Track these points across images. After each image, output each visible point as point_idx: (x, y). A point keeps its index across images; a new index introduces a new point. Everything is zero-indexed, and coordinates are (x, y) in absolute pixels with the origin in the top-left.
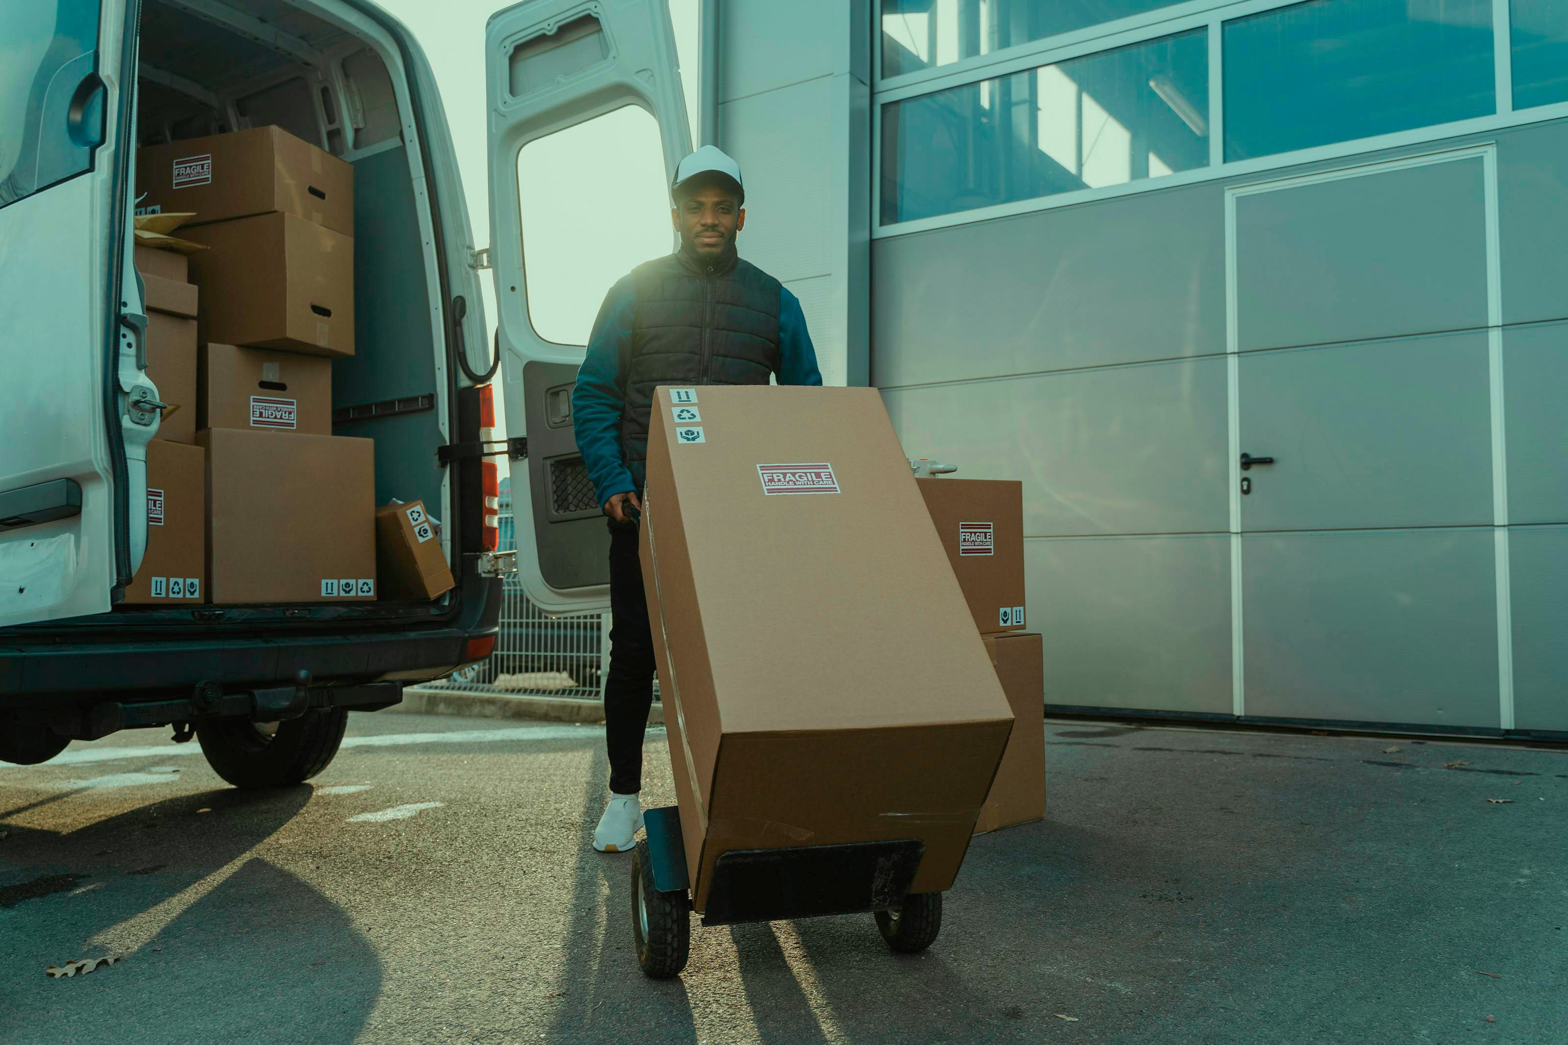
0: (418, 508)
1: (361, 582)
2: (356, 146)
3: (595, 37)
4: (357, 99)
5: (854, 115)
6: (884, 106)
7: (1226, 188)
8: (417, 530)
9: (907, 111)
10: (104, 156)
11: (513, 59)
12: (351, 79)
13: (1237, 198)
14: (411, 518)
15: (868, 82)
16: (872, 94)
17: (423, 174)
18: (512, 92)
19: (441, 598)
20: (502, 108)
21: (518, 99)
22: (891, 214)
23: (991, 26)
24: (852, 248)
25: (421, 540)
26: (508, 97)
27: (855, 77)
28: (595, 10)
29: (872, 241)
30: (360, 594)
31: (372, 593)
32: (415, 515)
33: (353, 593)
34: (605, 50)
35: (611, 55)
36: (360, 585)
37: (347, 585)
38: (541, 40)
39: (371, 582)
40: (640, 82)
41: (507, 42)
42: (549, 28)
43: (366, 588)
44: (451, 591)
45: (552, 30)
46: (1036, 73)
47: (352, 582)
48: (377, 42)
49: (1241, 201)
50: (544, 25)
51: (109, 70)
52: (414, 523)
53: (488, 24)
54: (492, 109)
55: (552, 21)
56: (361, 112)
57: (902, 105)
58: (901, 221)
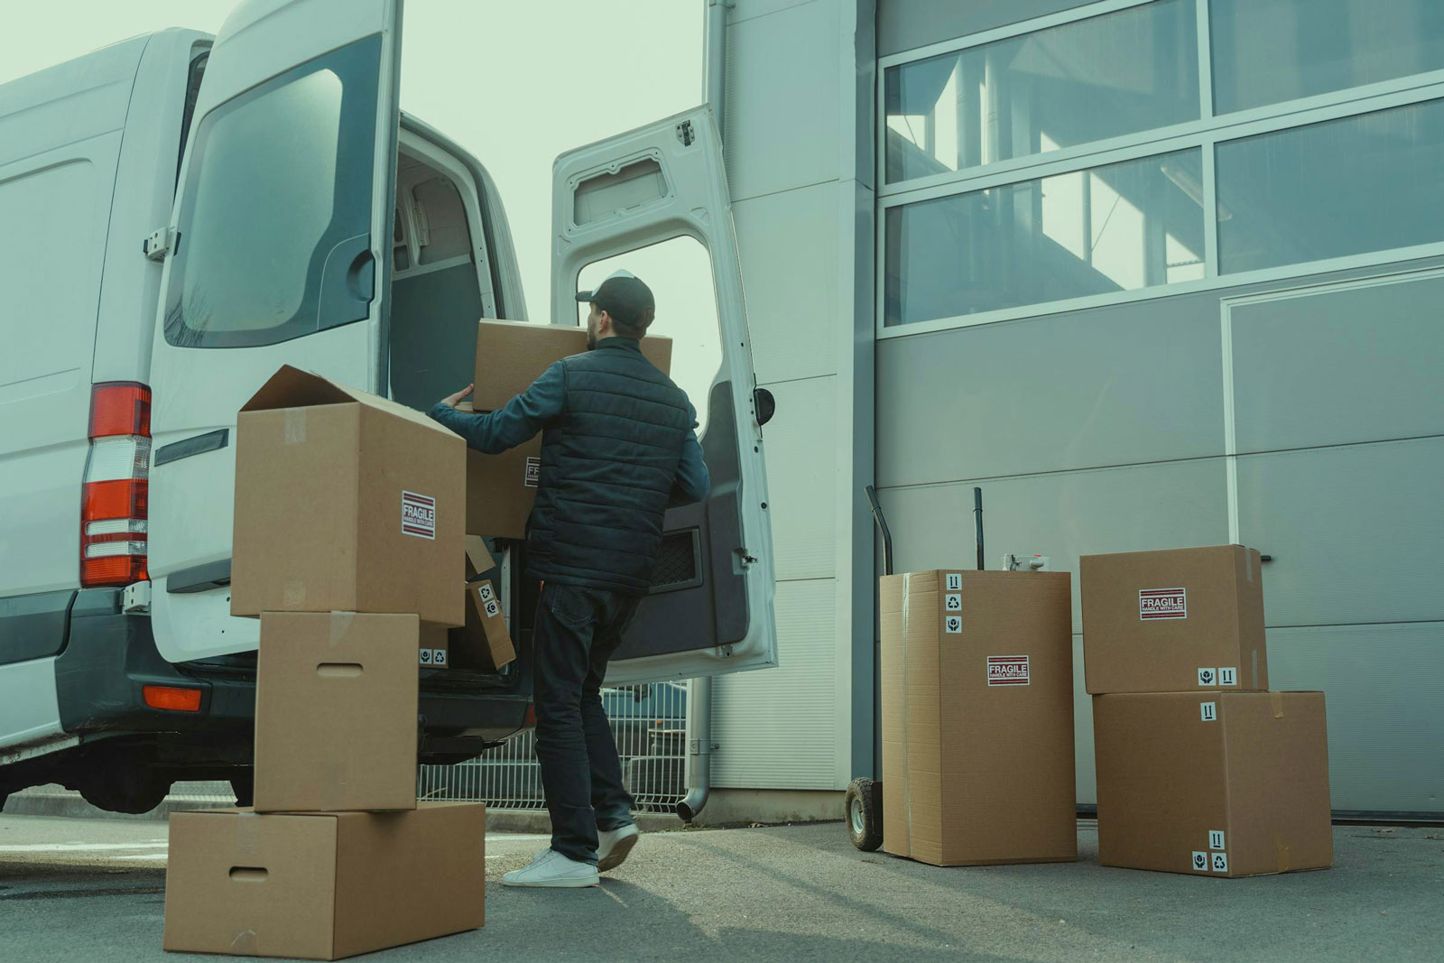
0: (488, 586)
1: (436, 652)
2: (421, 261)
3: (654, 176)
4: (423, 220)
5: (860, 217)
6: (888, 210)
7: (1221, 299)
8: (486, 606)
9: (910, 214)
10: (375, 308)
11: (577, 193)
12: (419, 203)
13: (1232, 308)
14: (482, 595)
15: (873, 188)
16: (876, 198)
17: (492, 290)
18: (576, 221)
19: (504, 668)
20: (567, 235)
21: (581, 228)
22: (894, 313)
23: (991, 113)
24: (858, 347)
25: (490, 615)
26: (572, 225)
27: (860, 183)
28: (656, 156)
29: (876, 341)
30: (435, 662)
31: (444, 663)
32: (485, 593)
33: (429, 662)
34: (663, 191)
35: (669, 194)
36: (435, 655)
37: (425, 654)
38: (604, 180)
39: (444, 652)
40: (694, 218)
41: (573, 179)
42: (613, 169)
43: (439, 658)
44: (510, 664)
45: (615, 170)
46: (1041, 182)
47: (429, 651)
48: (458, 177)
49: (1235, 312)
50: (609, 166)
51: (377, 247)
52: (484, 600)
53: (556, 163)
54: (558, 237)
55: (616, 164)
56: (427, 231)
57: (905, 209)
58: (904, 323)
